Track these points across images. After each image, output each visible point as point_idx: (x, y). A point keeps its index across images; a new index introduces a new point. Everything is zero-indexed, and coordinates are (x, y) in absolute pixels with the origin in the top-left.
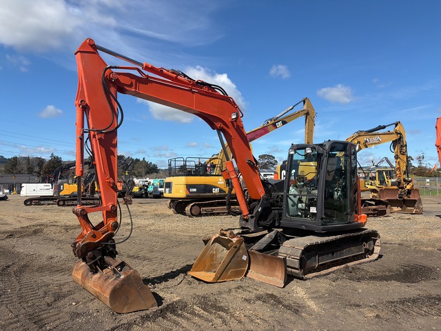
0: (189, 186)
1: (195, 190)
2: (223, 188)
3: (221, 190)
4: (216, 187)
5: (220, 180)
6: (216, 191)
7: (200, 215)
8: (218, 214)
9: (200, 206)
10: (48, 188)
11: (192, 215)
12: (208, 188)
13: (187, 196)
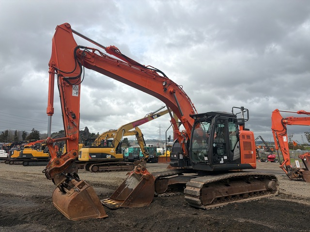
0: (91, 154)
1: (95, 156)
2: (113, 155)
3: (112, 156)
4: (108, 155)
5: (112, 150)
6: (109, 157)
7: (98, 171)
8: (110, 171)
9: (98, 166)
10: (2, 152)
11: (93, 171)
12: (103, 155)
13: (89, 160)
